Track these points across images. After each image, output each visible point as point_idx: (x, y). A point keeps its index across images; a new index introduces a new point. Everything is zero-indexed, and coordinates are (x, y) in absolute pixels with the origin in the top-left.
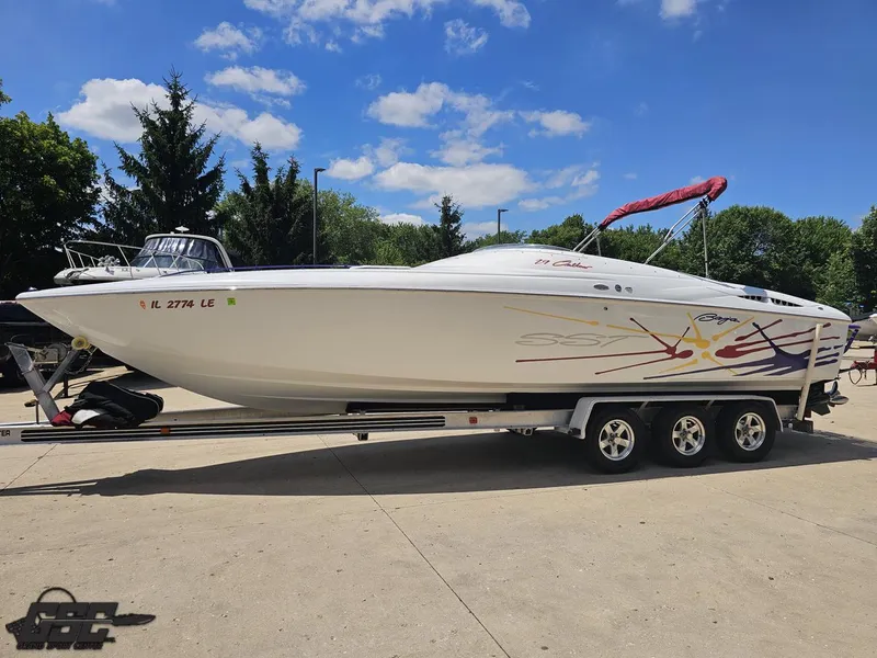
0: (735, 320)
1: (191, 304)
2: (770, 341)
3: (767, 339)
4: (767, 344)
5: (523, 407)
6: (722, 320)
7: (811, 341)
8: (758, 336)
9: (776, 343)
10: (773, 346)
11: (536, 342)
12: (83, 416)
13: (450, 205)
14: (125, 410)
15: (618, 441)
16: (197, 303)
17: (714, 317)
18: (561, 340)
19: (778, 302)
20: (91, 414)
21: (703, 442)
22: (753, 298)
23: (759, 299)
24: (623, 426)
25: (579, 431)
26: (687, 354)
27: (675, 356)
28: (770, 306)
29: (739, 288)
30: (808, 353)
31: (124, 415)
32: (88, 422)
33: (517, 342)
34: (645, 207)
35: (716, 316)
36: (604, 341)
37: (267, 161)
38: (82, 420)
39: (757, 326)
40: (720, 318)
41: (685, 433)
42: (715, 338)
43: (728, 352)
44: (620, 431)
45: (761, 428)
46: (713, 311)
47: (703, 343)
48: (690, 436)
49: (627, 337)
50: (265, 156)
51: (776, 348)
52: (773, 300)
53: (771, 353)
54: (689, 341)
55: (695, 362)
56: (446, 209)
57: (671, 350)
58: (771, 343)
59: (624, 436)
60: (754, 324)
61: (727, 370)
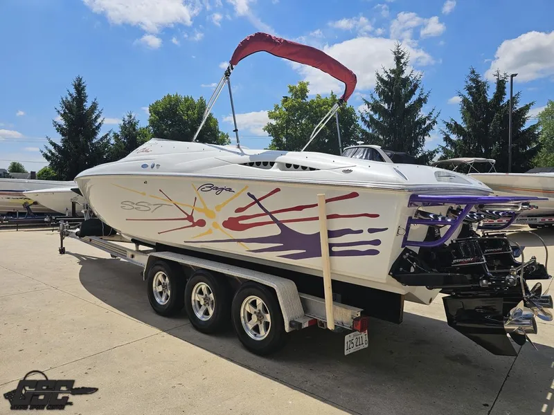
2: (270, 214)
3: (267, 213)
4: (268, 218)
6: (219, 190)
8: (256, 209)
9: (279, 217)
10: (275, 221)
11: (127, 206)
17: (212, 187)
18: (135, 206)
27: (194, 224)
36: (152, 208)
37: (482, 78)
39: (252, 197)
40: (217, 188)
42: (218, 208)
43: (233, 224)
46: (210, 181)
49: (162, 205)
51: (280, 224)
53: (275, 230)
54: (199, 210)
55: (210, 232)
57: (190, 218)
58: (272, 217)
60: (249, 194)
61: (239, 243)
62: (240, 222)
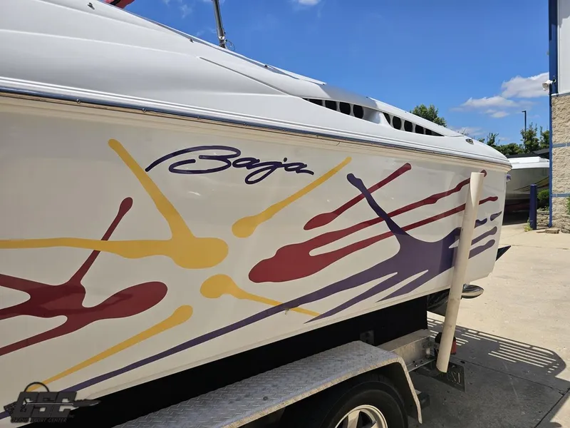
0: (300, 168)
2: (387, 218)
3: (383, 216)
4: (383, 227)
6: (260, 169)
7: (463, 207)
10: (394, 229)
17: (230, 160)
19: (398, 122)
22: (346, 109)
23: (359, 111)
27: (80, 317)
28: (381, 130)
39: (358, 184)
40: (252, 163)
42: (245, 226)
43: (285, 265)
51: (401, 234)
52: (387, 115)
53: (391, 247)
55: (183, 314)
58: (393, 226)
60: (351, 178)
61: (291, 312)
62: (313, 253)
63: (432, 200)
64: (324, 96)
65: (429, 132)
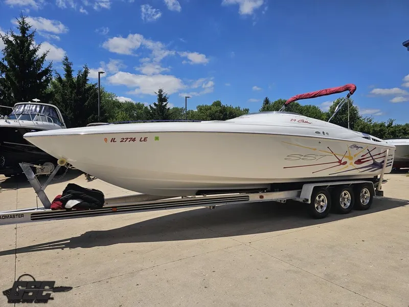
0: (362, 148)
1: (134, 140)
3: (371, 156)
4: (371, 158)
5: (278, 189)
6: (358, 148)
7: (385, 156)
8: (368, 155)
9: (374, 157)
10: (373, 159)
11: (293, 158)
12: (71, 203)
13: (162, 93)
14: (95, 199)
15: (322, 203)
16: (138, 140)
18: (302, 157)
19: (375, 140)
20: (76, 202)
21: (350, 202)
22: (365, 138)
23: (367, 138)
24: (323, 197)
25: (307, 200)
26: (345, 163)
27: (341, 164)
28: (371, 141)
29: (361, 134)
30: (383, 162)
31: (94, 202)
32: (74, 207)
33: (285, 159)
34: (308, 97)
35: (356, 146)
36: (317, 158)
37: (71, 66)
38: (72, 206)
41: (344, 199)
42: (355, 156)
43: (359, 162)
44: (321, 199)
45: (368, 195)
46: (355, 144)
47: (351, 158)
48: (346, 199)
49: (326, 156)
50: (71, 64)
52: (373, 139)
53: (372, 162)
54: (346, 157)
55: (347, 167)
56: (160, 95)
57: (340, 162)
59: (323, 201)
60: (367, 149)
61: (357, 170)
62: (362, 161)
63: (379, 154)
64: (364, 136)
65: (379, 141)
